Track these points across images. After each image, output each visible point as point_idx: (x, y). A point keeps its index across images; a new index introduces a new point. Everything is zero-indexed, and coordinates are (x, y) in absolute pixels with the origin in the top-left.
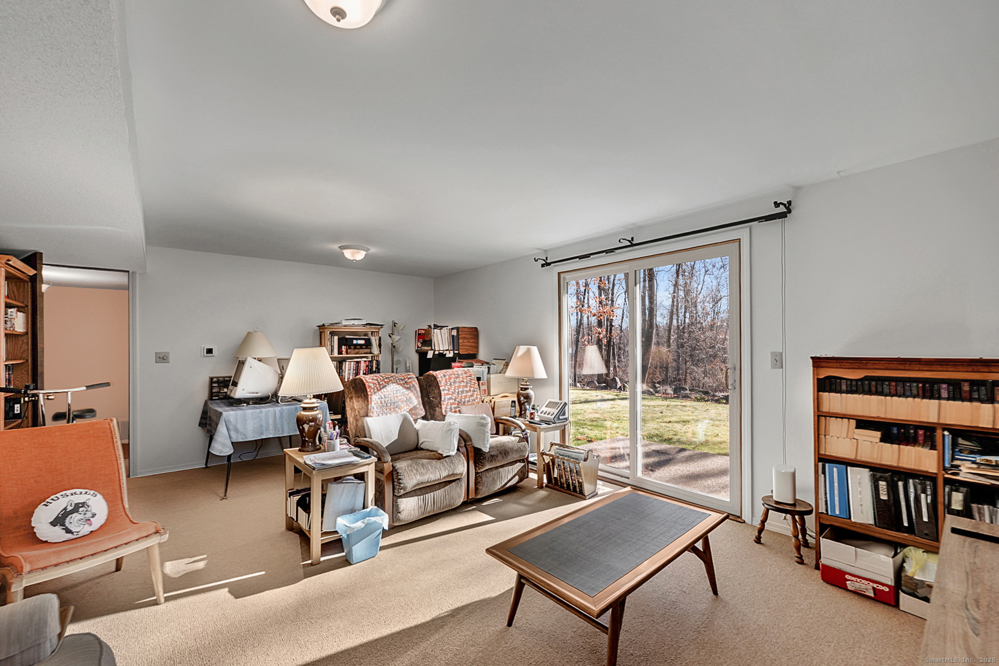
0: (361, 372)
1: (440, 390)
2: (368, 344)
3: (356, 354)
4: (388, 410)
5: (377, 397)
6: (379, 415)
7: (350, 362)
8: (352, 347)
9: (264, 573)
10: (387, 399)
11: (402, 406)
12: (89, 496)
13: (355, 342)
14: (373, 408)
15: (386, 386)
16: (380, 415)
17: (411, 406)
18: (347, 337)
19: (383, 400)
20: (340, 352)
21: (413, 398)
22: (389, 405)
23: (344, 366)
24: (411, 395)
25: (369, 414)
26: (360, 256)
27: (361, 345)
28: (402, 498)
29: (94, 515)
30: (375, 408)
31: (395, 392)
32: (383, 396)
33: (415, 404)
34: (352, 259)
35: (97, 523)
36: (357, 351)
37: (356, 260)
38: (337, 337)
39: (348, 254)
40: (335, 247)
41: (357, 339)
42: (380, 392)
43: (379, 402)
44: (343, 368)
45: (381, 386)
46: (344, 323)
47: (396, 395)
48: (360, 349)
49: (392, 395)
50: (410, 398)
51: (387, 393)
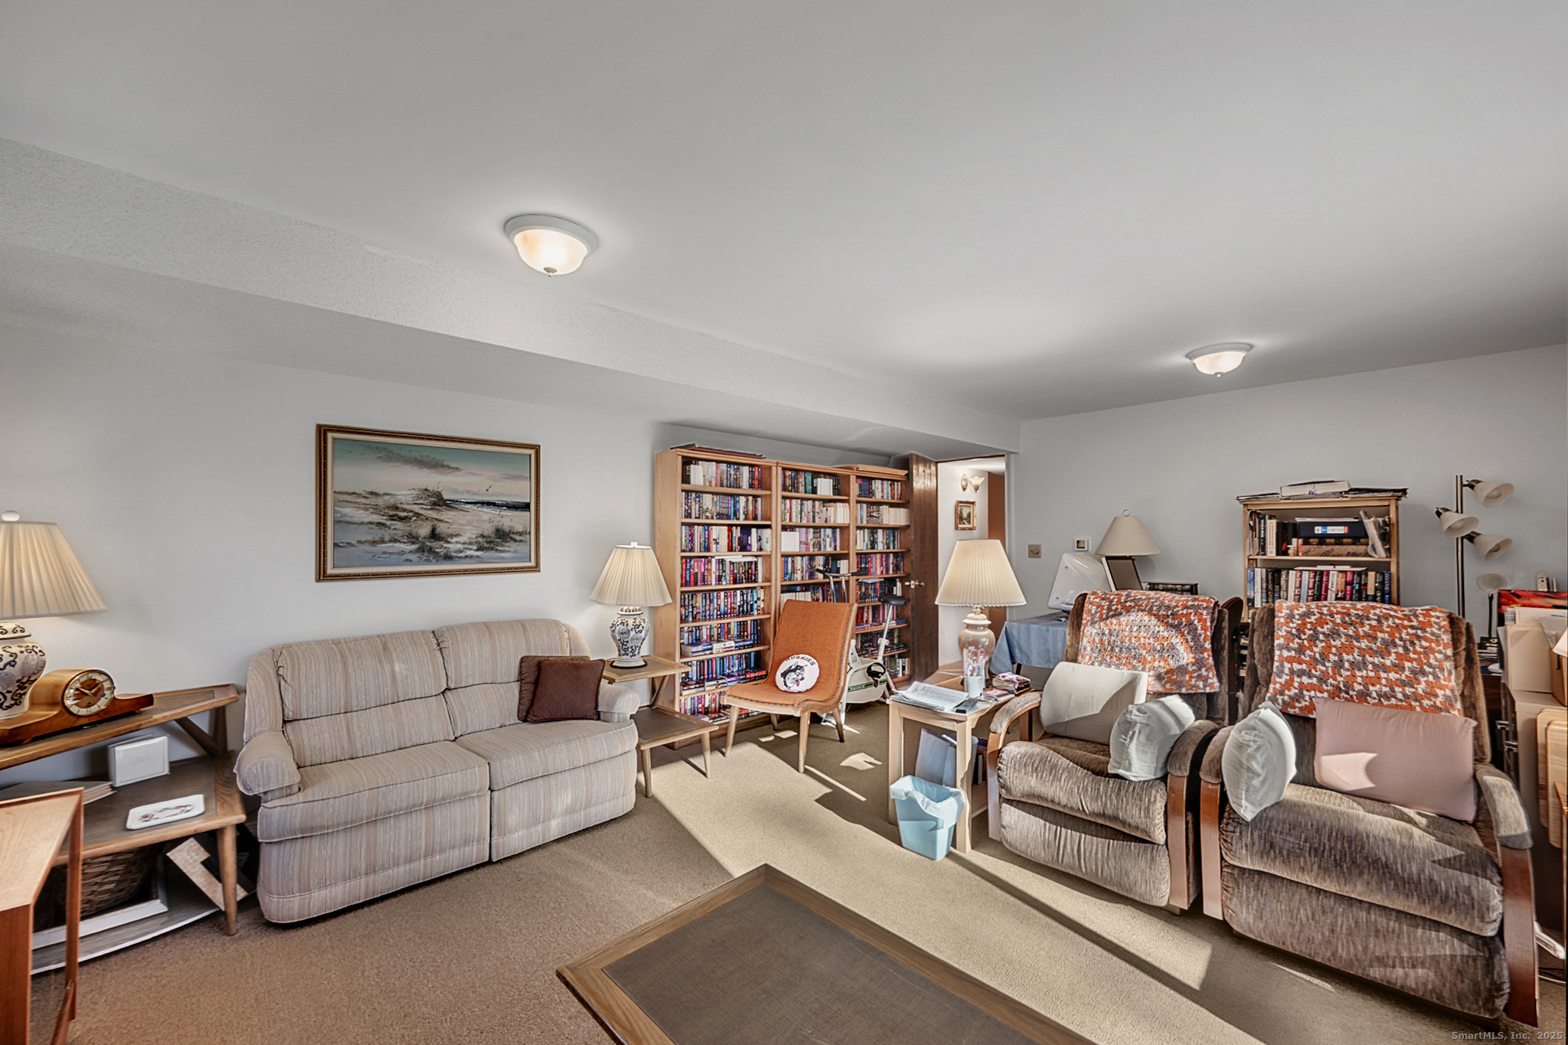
0: (1331, 595)
1: (1273, 646)
2: (1357, 534)
3: (1326, 554)
4: (1114, 659)
5: (1095, 631)
6: (1093, 664)
7: (1301, 571)
8: (1314, 541)
9: (864, 799)
10: (1113, 638)
11: (1149, 659)
12: (808, 663)
13: (1318, 530)
14: (1085, 649)
15: (1120, 614)
16: (1096, 664)
17: (1173, 664)
18: (1298, 520)
19: (1105, 638)
20: (1282, 550)
21: (1181, 648)
22: (1117, 650)
23: (1283, 577)
24: (1176, 640)
25: (1080, 658)
26: (1228, 362)
27: (1338, 539)
28: (1011, 805)
29: (802, 679)
30: (1089, 649)
31: (1135, 629)
32: (1107, 632)
33: (1184, 662)
34: (1212, 373)
35: (804, 686)
36: (1325, 548)
37: (1221, 374)
38: (1274, 521)
39: (1206, 365)
40: (1178, 359)
41: (1325, 525)
42: (1102, 624)
43: (1097, 640)
44: (1283, 582)
45: (1111, 613)
46: (1287, 492)
47: (1135, 634)
48: (1336, 544)
49: (1127, 634)
50: (1173, 647)
51: (1117, 627)
